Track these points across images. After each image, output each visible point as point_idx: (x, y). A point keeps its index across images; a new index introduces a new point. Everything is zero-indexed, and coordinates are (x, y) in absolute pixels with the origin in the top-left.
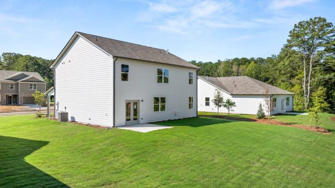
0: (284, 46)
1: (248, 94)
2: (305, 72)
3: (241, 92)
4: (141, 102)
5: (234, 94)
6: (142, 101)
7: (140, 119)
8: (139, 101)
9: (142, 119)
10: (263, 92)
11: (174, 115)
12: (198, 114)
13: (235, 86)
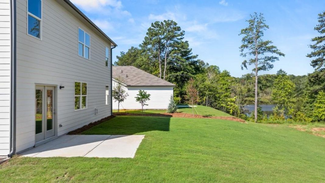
0: (143, 42)
1: (149, 85)
2: (160, 68)
3: (138, 84)
4: (59, 91)
5: (131, 85)
6: (61, 87)
7: (58, 125)
8: (55, 87)
9: (61, 126)
10: (164, 84)
11: (94, 115)
12: (113, 112)
13: (127, 77)
